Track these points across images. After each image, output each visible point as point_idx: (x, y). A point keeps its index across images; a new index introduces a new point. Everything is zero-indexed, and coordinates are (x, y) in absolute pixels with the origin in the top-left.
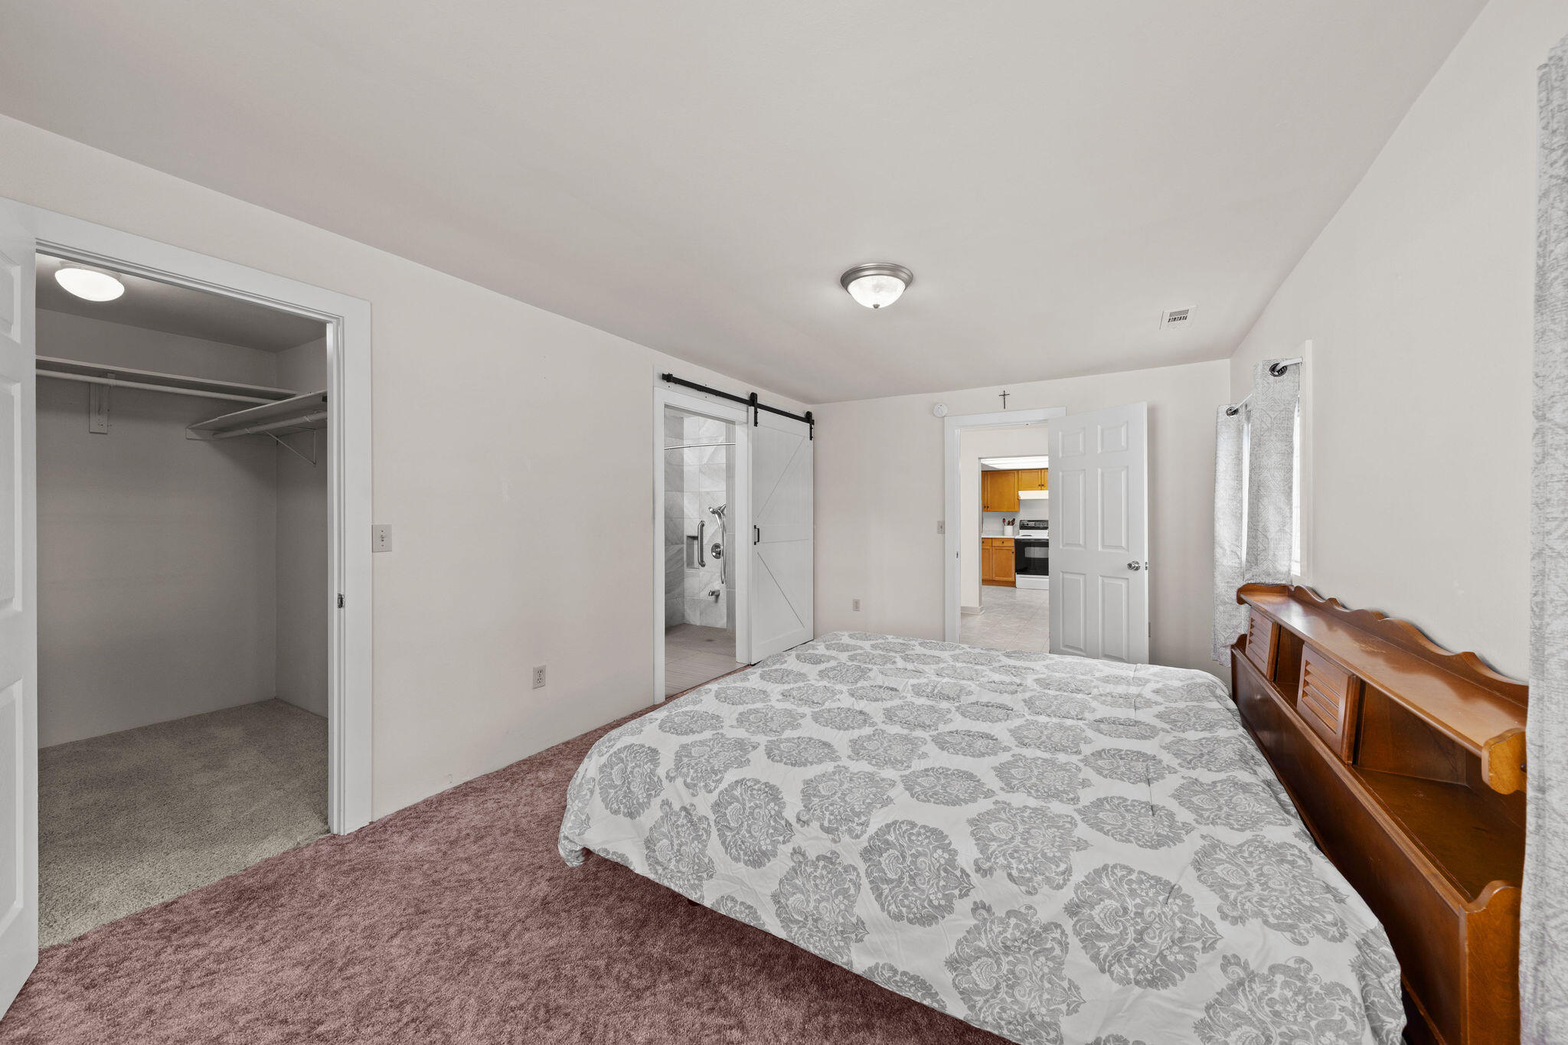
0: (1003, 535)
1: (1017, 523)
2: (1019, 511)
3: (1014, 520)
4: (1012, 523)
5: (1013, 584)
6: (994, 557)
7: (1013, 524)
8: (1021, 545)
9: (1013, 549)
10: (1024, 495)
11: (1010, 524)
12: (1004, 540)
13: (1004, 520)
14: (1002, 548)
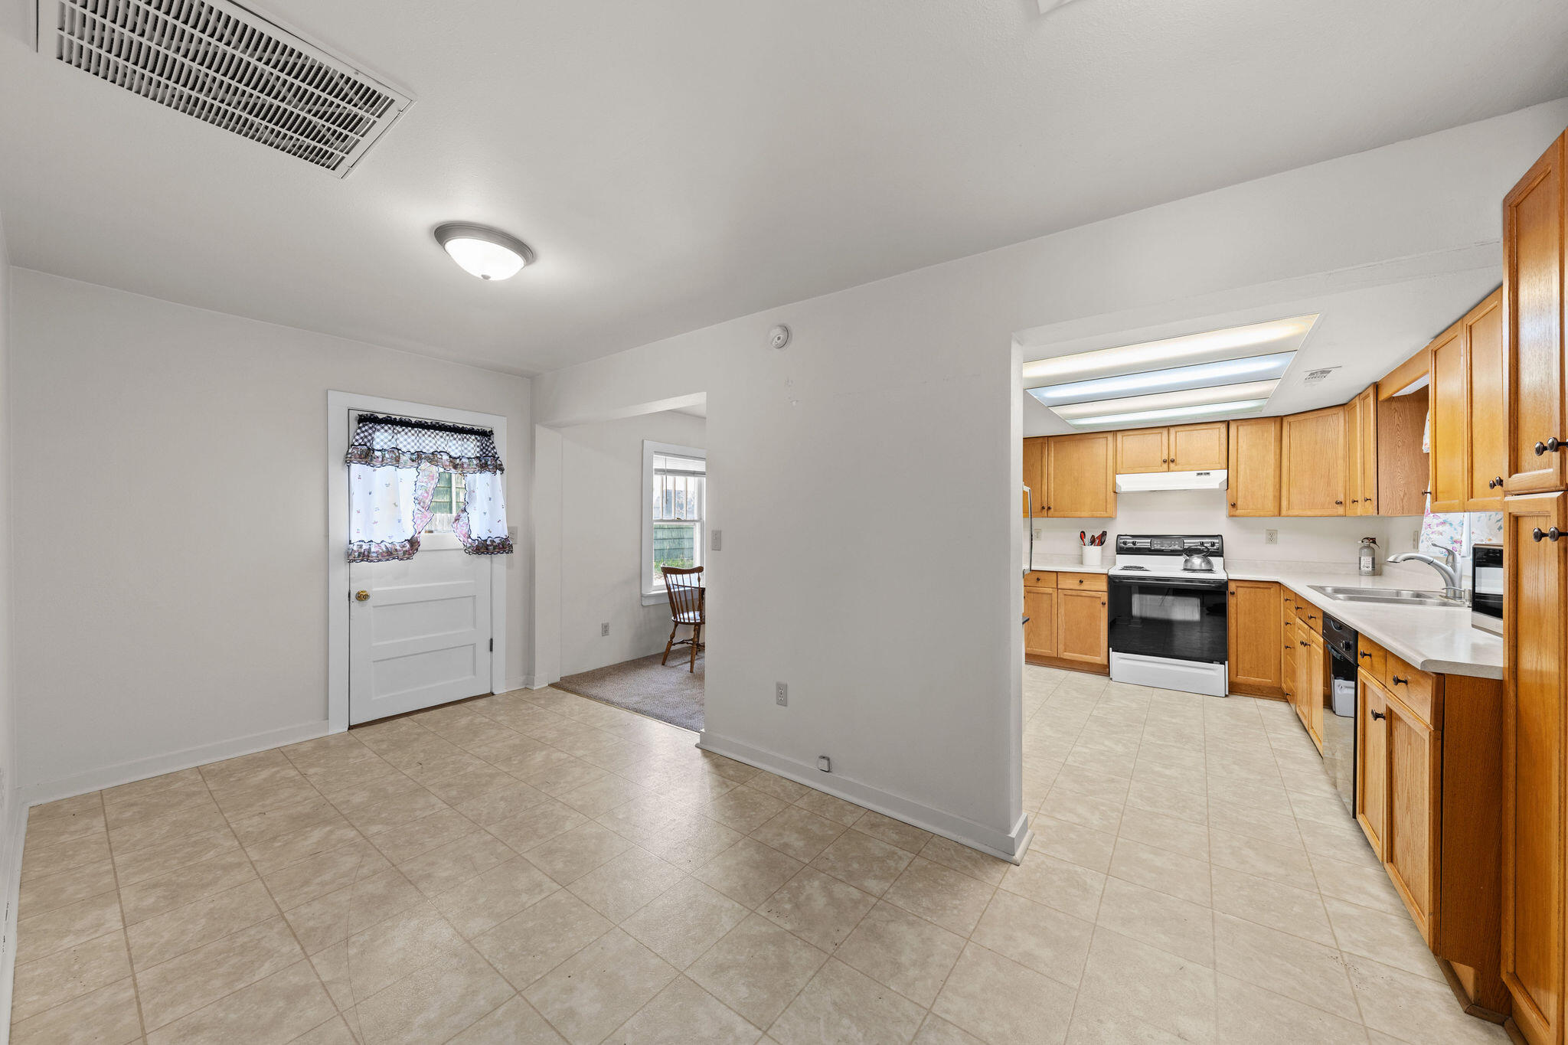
0: (1081, 563)
1: (1111, 541)
2: (1116, 518)
3: (1104, 534)
4: (1100, 540)
5: (1104, 670)
6: (1062, 611)
7: (1101, 543)
8: (1120, 590)
9: (1105, 597)
10: (1127, 483)
11: (1093, 542)
12: (1081, 577)
13: (1083, 535)
14: (1079, 593)
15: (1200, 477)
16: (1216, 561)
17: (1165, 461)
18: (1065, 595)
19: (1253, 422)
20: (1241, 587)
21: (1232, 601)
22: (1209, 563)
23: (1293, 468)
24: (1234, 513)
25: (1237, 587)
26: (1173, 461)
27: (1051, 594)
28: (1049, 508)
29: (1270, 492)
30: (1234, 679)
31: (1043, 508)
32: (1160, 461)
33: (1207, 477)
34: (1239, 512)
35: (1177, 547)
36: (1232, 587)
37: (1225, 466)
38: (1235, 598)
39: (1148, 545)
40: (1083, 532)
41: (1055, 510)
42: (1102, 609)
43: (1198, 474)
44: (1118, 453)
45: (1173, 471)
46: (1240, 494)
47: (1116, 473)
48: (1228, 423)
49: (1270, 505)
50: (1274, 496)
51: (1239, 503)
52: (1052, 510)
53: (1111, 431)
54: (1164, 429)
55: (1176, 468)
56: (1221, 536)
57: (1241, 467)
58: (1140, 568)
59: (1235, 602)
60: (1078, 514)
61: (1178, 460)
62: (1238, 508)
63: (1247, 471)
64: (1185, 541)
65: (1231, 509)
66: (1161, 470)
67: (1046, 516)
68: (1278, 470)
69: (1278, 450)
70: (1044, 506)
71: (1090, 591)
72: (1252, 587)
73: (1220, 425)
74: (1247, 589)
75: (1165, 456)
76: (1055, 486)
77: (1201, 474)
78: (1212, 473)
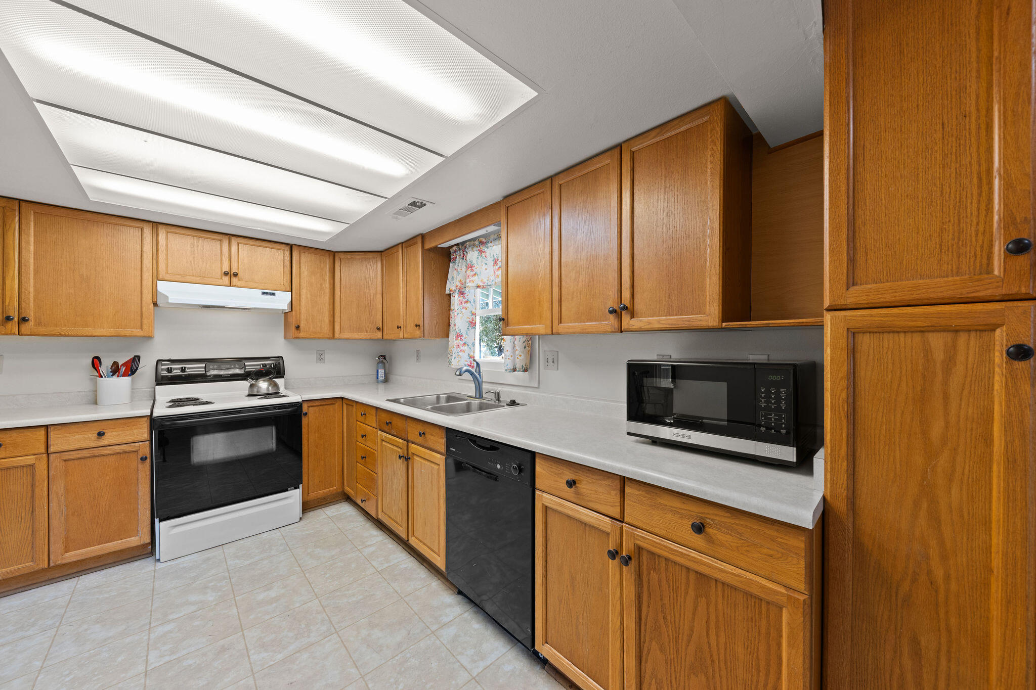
0: (94, 403)
1: (147, 368)
2: (153, 337)
3: (136, 359)
4: (131, 367)
5: (144, 550)
6: (57, 488)
7: (130, 372)
8: (171, 434)
9: (146, 449)
10: (172, 292)
11: (115, 370)
12: (100, 428)
13: (96, 363)
14: (97, 452)
16: (281, 383)
17: (226, 274)
18: (65, 461)
19: (313, 251)
20: (312, 406)
21: (304, 421)
22: (276, 385)
23: (343, 297)
24: (297, 335)
25: (309, 407)
26: (236, 275)
27: (33, 465)
28: (24, 320)
29: (327, 319)
30: (306, 499)
31: (7, 318)
32: (218, 273)
34: (302, 334)
35: (237, 371)
36: (305, 408)
37: (289, 288)
38: (307, 419)
39: (202, 371)
40: (98, 358)
41: (39, 323)
42: (140, 466)
43: (264, 293)
44: (160, 251)
45: (234, 286)
46: (302, 317)
47: (157, 277)
48: (291, 247)
49: (326, 328)
50: (330, 321)
51: (302, 326)
52: (31, 323)
53: (151, 222)
54: (224, 236)
55: (239, 283)
56: (282, 358)
57: (304, 292)
58: (195, 401)
59: (307, 422)
60: (90, 331)
61: (241, 275)
62: (301, 331)
63: (309, 296)
64: (246, 364)
65: (296, 331)
66: (222, 284)
67: (17, 333)
68: (332, 298)
69: (332, 281)
70: (11, 314)
71: (116, 447)
72: (321, 405)
73: (283, 247)
74: (317, 407)
75: (226, 268)
76: (35, 287)
77: (267, 293)
78: (276, 294)
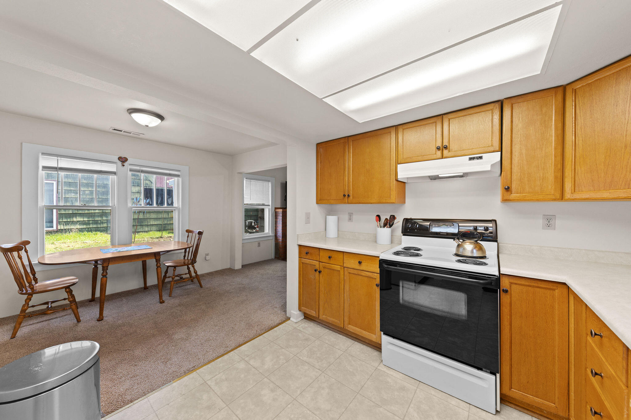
2: (401, 204)
4: (389, 223)
8: (390, 274)
9: (377, 279)
10: (406, 171)
11: (385, 224)
13: (377, 218)
15: (472, 161)
16: (489, 247)
17: (438, 148)
18: (350, 273)
19: (530, 97)
20: (516, 284)
21: (505, 299)
22: (481, 249)
23: (580, 142)
24: (507, 197)
25: (511, 283)
26: (446, 148)
27: (339, 271)
28: (348, 196)
29: (550, 174)
30: (506, 391)
31: (344, 196)
32: (433, 148)
33: (479, 161)
34: (513, 196)
36: (505, 283)
37: (498, 148)
38: (508, 297)
40: (378, 216)
41: (353, 197)
42: (376, 290)
43: (471, 159)
44: (399, 146)
45: (446, 158)
46: (514, 177)
47: (398, 163)
48: (501, 103)
49: (550, 186)
50: (556, 177)
51: (514, 187)
52: (351, 197)
53: (394, 126)
54: (439, 118)
55: (450, 154)
56: (495, 221)
57: (517, 147)
59: (508, 301)
60: (369, 200)
61: (451, 147)
62: (513, 192)
63: (524, 151)
64: (460, 225)
65: (506, 193)
66: (435, 158)
67: (347, 203)
68: (560, 147)
69: (560, 125)
70: (345, 194)
71: (367, 273)
72: (529, 286)
73: (491, 107)
74: (524, 287)
75: (439, 144)
76: (352, 179)
77: (473, 158)
78: (483, 158)
